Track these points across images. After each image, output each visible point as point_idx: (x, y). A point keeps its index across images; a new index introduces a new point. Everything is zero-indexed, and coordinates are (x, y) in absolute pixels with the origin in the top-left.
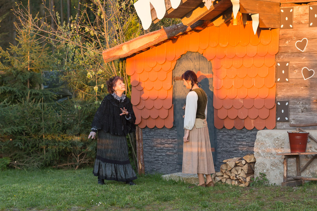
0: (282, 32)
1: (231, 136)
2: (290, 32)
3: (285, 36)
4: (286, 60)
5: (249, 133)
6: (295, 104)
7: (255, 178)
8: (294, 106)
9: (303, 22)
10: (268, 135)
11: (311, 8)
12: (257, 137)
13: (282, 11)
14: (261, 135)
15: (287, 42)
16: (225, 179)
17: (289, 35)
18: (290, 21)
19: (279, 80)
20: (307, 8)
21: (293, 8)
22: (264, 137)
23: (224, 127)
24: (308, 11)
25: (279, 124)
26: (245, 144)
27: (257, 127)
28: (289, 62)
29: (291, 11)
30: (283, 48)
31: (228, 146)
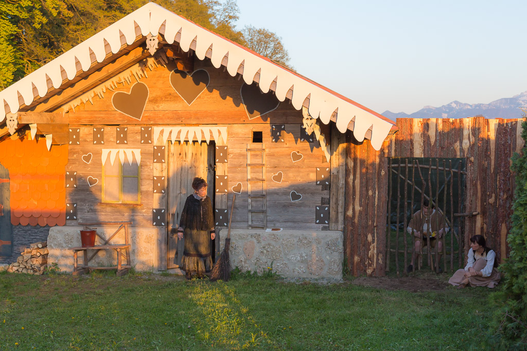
0: (70, 147)
1: (26, 232)
2: (77, 148)
3: (73, 150)
4: (74, 170)
5: (42, 229)
6: (82, 205)
7: (48, 267)
8: (82, 207)
9: (88, 140)
10: (59, 232)
11: (95, 130)
12: (50, 233)
13: (71, 130)
14: (54, 231)
15: (75, 156)
16: (21, 269)
17: (76, 150)
18: (78, 139)
19: (68, 186)
20: (91, 129)
21: (79, 129)
22: (56, 233)
23: (20, 224)
24: (92, 132)
25: (68, 222)
26: (39, 238)
27: (49, 225)
28: (76, 172)
29: (78, 131)
30: (71, 160)
31: (24, 239)
